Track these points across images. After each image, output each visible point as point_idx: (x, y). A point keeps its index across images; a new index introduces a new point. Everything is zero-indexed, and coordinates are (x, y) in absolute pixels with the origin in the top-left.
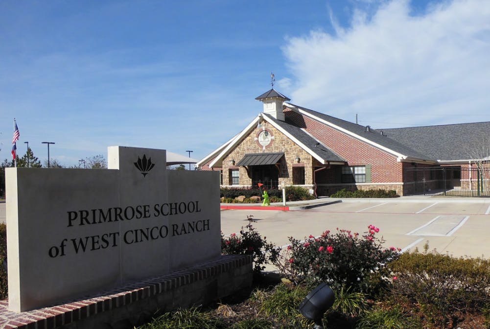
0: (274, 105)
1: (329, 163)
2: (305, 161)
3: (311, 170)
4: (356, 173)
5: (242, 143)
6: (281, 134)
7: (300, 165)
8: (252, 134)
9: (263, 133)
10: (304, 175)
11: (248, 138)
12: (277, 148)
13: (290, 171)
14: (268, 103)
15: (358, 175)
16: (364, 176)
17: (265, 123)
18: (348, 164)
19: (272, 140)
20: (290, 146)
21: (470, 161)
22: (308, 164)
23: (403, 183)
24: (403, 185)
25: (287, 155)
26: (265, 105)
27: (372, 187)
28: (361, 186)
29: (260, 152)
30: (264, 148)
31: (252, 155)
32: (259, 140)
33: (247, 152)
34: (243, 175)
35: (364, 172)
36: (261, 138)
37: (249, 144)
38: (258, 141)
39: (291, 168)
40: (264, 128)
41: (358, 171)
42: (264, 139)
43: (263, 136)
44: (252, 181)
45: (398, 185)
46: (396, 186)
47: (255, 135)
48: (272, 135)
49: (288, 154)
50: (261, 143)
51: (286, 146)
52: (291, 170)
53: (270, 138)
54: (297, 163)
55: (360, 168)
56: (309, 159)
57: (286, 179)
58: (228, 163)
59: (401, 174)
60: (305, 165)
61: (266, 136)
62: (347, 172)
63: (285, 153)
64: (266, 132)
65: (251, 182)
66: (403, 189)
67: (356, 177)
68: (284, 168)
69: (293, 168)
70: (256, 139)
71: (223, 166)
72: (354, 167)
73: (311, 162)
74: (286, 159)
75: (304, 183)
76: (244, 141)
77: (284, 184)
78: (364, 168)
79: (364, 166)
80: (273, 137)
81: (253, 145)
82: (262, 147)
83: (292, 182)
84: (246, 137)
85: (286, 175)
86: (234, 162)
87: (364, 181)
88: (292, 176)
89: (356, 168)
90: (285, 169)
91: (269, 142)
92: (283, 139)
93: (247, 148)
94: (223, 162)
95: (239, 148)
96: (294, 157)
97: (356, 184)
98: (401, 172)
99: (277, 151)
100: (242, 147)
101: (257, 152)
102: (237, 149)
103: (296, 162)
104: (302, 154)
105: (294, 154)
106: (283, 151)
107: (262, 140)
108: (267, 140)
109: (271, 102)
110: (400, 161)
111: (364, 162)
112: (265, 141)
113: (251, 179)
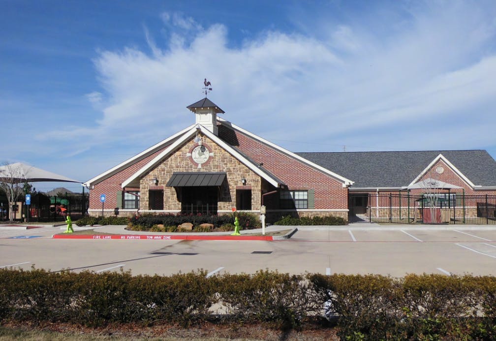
0: (210, 116)
1: (280, 187)
2: (252, 184)
3: (260, 193)
4: (296, 198)
5: (169, 159)
6: (223, 151)
7: (246, 187)
8: (183, 149)
9: (198, 149)
10: (251, 199)
11: (178, 153)
12: (217, 167)
13: (233, 194)
14: (202, 113)
15: (299, 200)
16: (306, 202)
17: (202, 136)
18: (288, 188)
19: (210, 157)
20: (234, 165)
21: (378, 189)
22: (256, 186)
23: (348, 210)
24: (348, 212)
25: (229, 176)
26: (198, 116)
27: (315, 213)
28: (302, 213)
29: (194, 170)
30: (200, 166)
31: (183, 174)
32: (193, 157)
33: (176, 170)
34: (169, 197)
35: (306, 197)
36: (195, 155)
37: (179, 160)
38: (191, 157)
39: (235, 190)
40: (200, 143)
41: (299, 196)
42: (200, 155)
43: (198, 152)
44: (182, 205)
45: (343, 211)
46: (340, 213)
47: (188, 150)
48: (210, 152)
49: (230, 174)
50: (195, 160)
51: (229, 165)
52: (235, 193)
53: (207, 154)
54: (242, 185)
55: (301, 193)
56: (258, 181)
57: (227, 204)
58: (148, 182)
59: (347, 200)
60: (252, 189)
61: (202, 151)
62: (286, 197)
63: (227, 173)
64: (203, 148)
65: (180, 206)
66: (348, 216)
67: (297, 202)
68: (226, 190)
69: (237, 190)
70: (188, 155)
71: (141, 186)
72: (294, 191)
73: (260, 184)
74: (228, 180)
75: (250, 209)
76: (173, 157)
77: (225, 209)
78: (306, 193)
79: (307, 191)
80: (212, 154)
81: (184, 162)
82: (197, 164)
83: (235, 207)
84: (175, 152)
85: (227, 199)
86: (157, 181)
87: (306, 206)
88: (235, 200)
89: (296, 193)
90: (227, 192)
91: (206, 160)
92: (225, 157)
93: (176, 165)
94: (141, 181)
95: (165, 164)
96: (239, 178)
97: (298, 210)
98: (347, 198)
99: (216, 171)
100: (169, 163)
101: (190, 171)
102: (162, 166)
103: (240, 185)
104: (249, 175)
105: (238, 175)
106: (224, 170)
107: (197, 156)
108: (203, 156)
109: (206, 113)
110: (345, 186)
111: (306, 187)
112: (200, 158)
113: (180, 203)
